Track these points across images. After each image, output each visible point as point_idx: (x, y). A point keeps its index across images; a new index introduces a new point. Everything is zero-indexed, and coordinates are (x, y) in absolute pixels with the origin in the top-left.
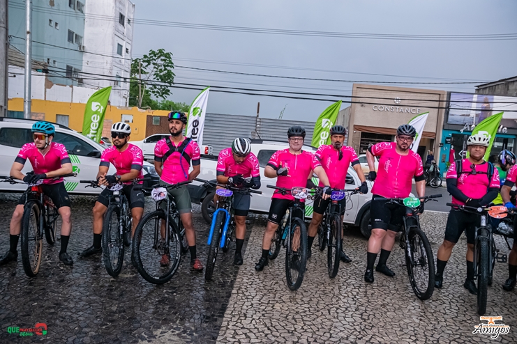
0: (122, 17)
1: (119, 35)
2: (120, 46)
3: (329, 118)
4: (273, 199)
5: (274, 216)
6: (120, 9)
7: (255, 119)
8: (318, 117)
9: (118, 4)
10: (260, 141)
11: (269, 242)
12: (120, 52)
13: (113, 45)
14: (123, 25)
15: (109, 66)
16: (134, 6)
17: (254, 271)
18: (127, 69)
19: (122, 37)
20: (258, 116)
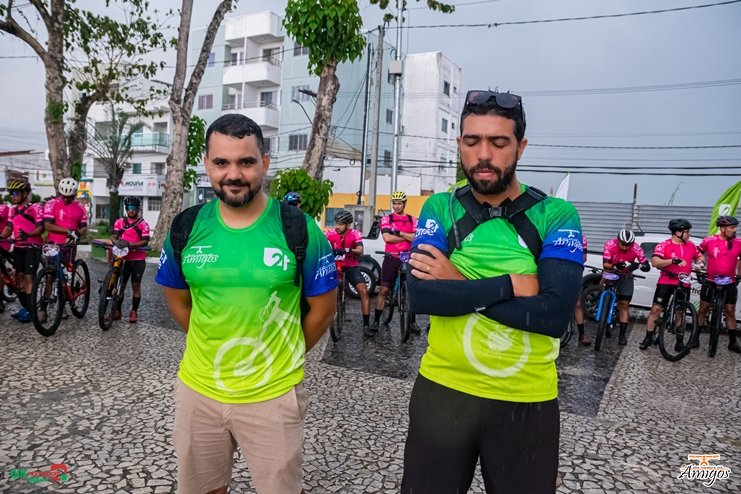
0: (447, 85)
1: (443, 107)
2: (445, 121)
3: (729, 202)
4: (658, 285)
5: (660, 300)
6: (445, 76)
7: (630, 207)
8: (716, 202)
9: (442, 70)
10: (641, 234)
11: (653, 325)
12: (445, 129)
13: (437, 121)
14: (448, 94)
15: (432, 147)
16: (460, 69)
17: (638, 349)
18: (453, 149)
19: (447, 109)
20: (635, 202)
